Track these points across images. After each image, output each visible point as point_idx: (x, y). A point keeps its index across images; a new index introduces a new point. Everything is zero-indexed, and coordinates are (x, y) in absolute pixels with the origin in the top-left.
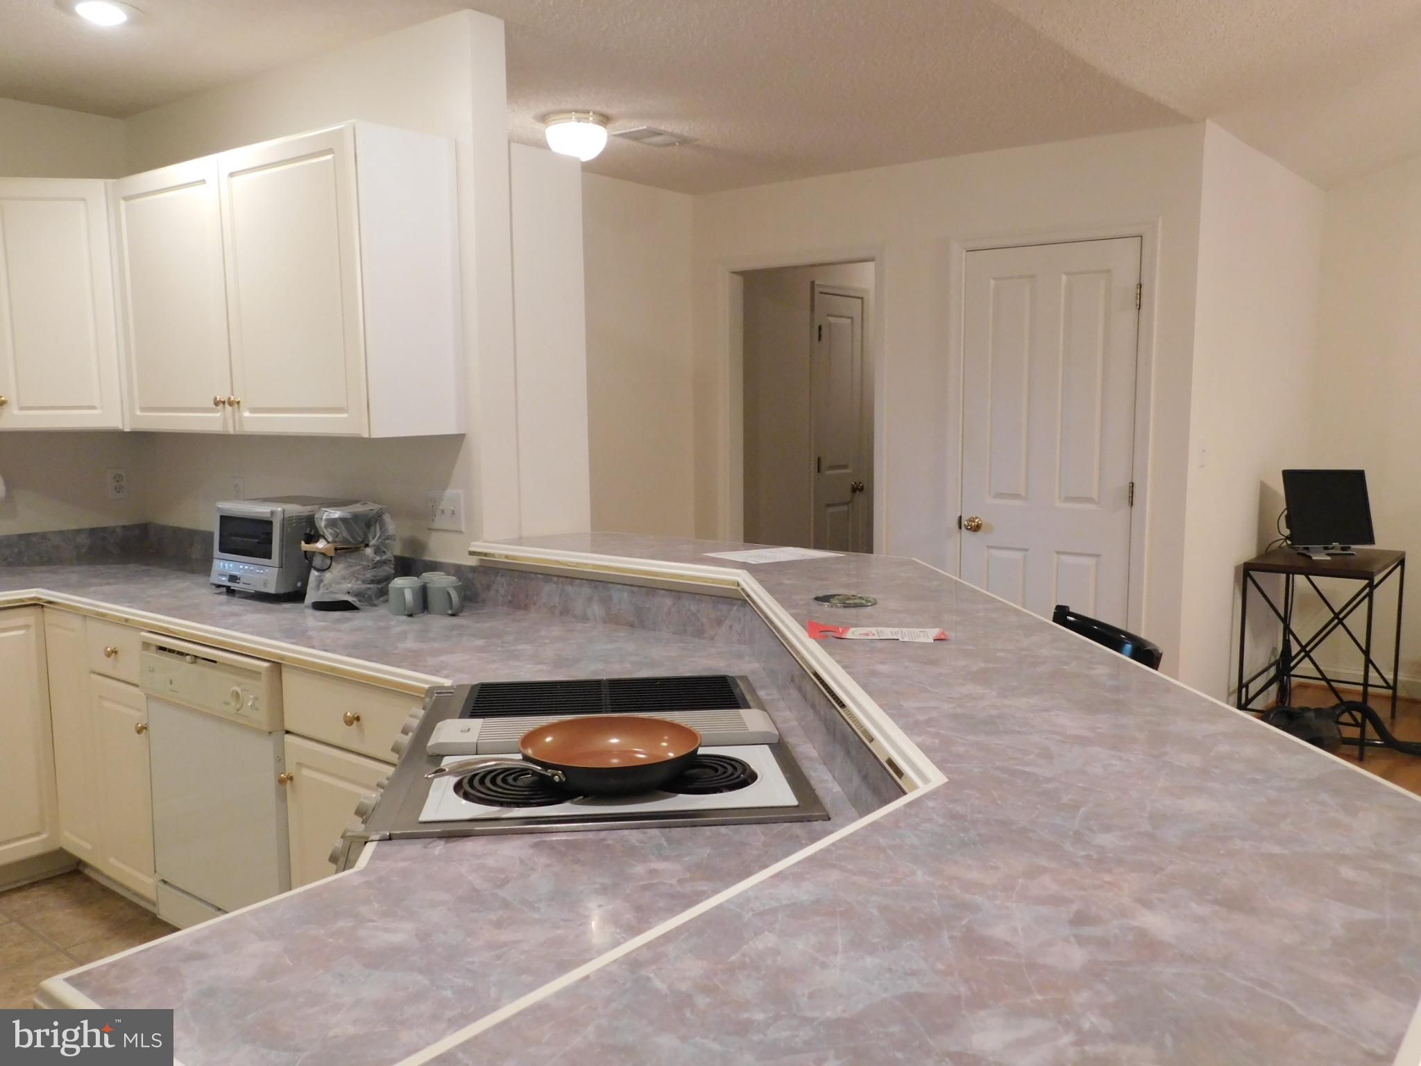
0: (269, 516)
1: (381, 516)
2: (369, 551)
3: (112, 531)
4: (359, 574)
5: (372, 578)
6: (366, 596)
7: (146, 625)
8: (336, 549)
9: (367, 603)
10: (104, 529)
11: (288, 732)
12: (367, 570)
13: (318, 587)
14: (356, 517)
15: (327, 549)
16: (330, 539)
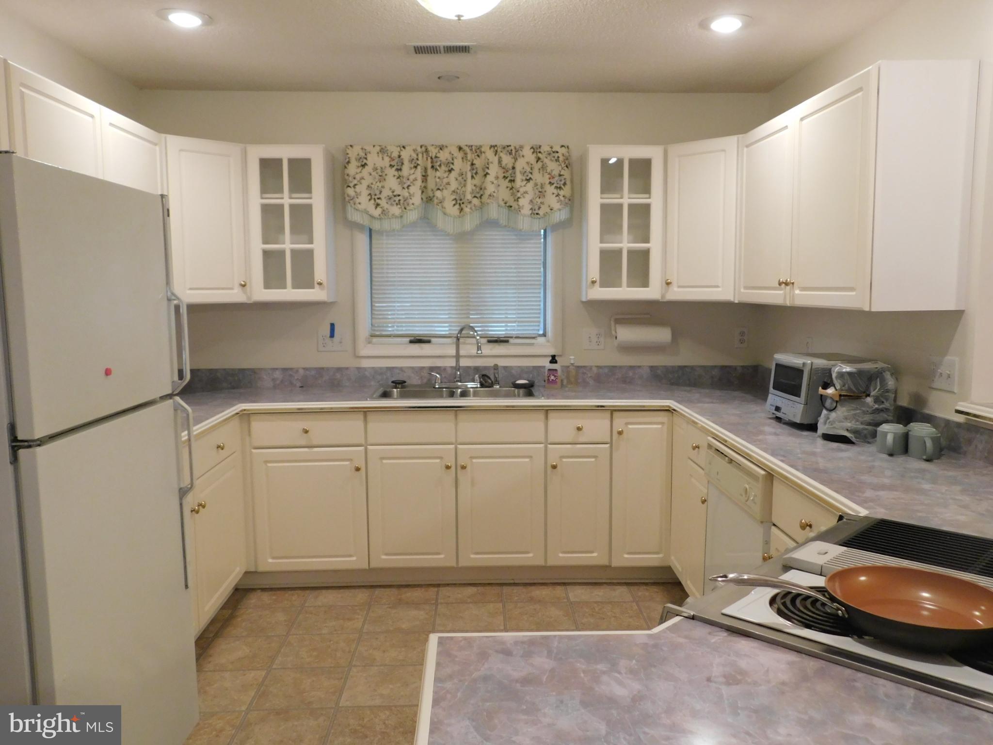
0: (801, 366)
1: (882, 373)
2: (869, 400)
3: (734, 368)
4: (859, 416)
5: (869, 421)
6: (862, 434)
7: (713, 433)
8: (840, 396)
9: (862, 440)
10: (730, 367)
11: (774, 525)
12: (867, 414)
13: (825, 423)
14: (860, 373)
15: (833, 395)
16: (838, 387)
